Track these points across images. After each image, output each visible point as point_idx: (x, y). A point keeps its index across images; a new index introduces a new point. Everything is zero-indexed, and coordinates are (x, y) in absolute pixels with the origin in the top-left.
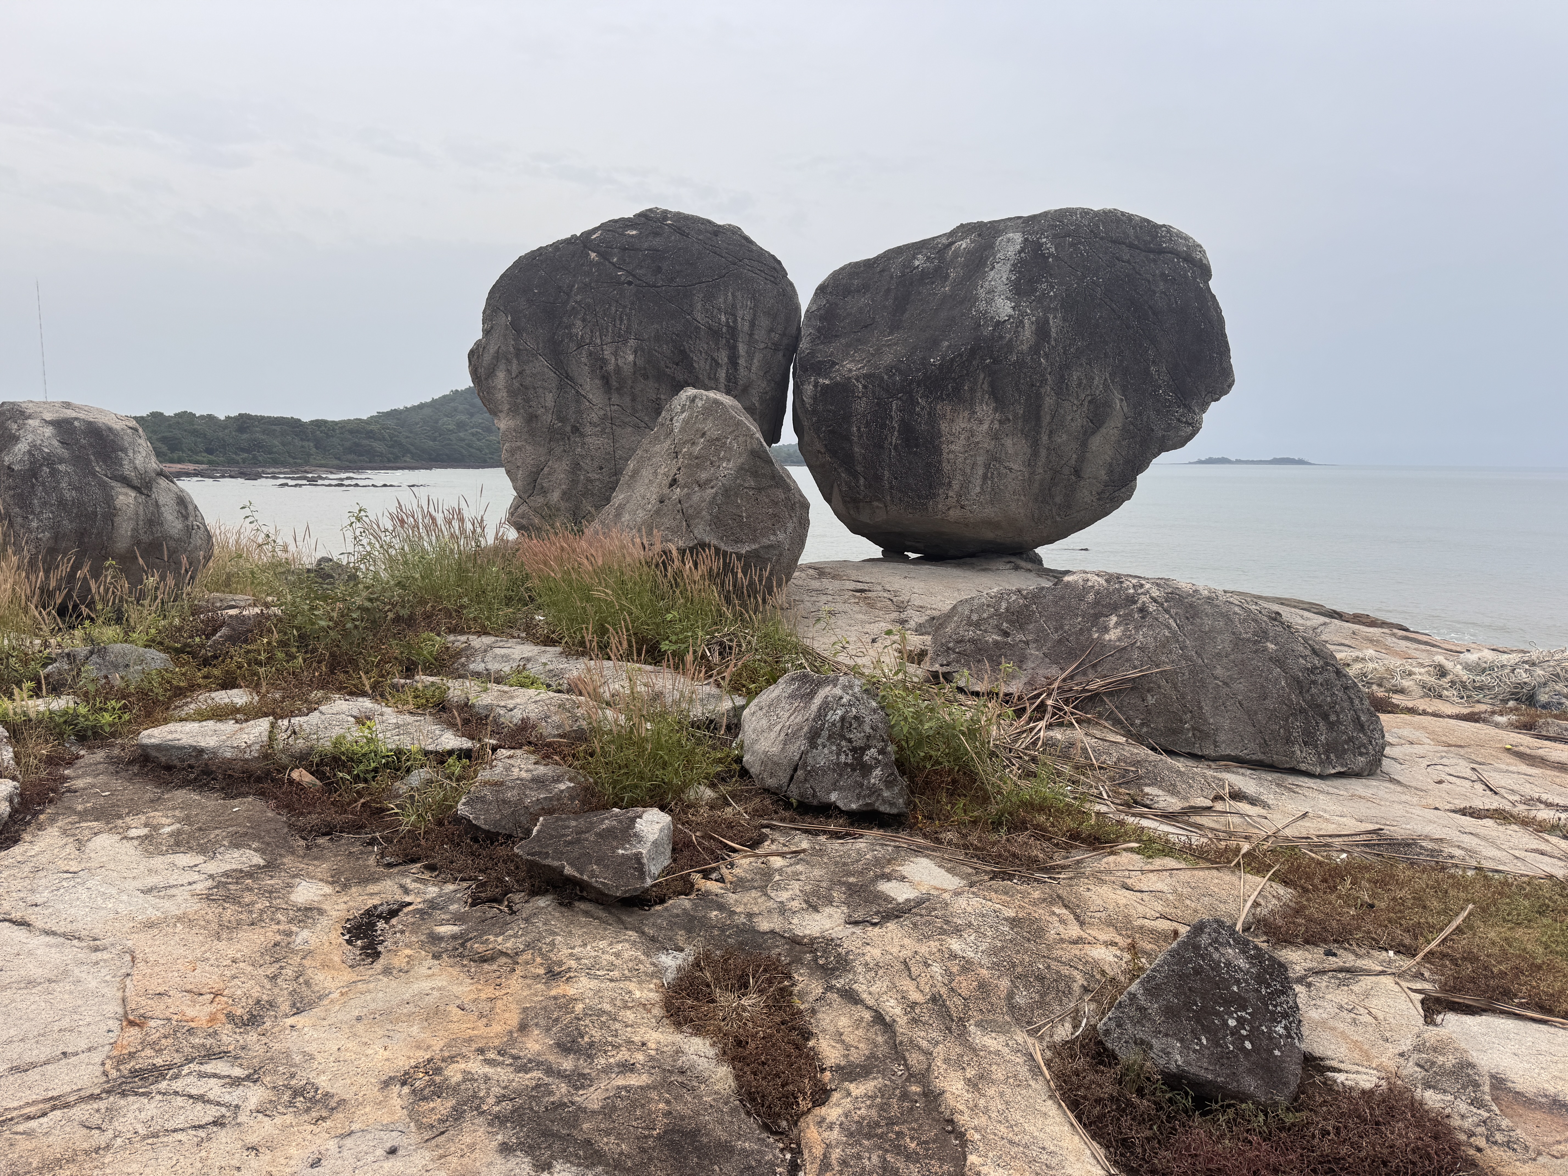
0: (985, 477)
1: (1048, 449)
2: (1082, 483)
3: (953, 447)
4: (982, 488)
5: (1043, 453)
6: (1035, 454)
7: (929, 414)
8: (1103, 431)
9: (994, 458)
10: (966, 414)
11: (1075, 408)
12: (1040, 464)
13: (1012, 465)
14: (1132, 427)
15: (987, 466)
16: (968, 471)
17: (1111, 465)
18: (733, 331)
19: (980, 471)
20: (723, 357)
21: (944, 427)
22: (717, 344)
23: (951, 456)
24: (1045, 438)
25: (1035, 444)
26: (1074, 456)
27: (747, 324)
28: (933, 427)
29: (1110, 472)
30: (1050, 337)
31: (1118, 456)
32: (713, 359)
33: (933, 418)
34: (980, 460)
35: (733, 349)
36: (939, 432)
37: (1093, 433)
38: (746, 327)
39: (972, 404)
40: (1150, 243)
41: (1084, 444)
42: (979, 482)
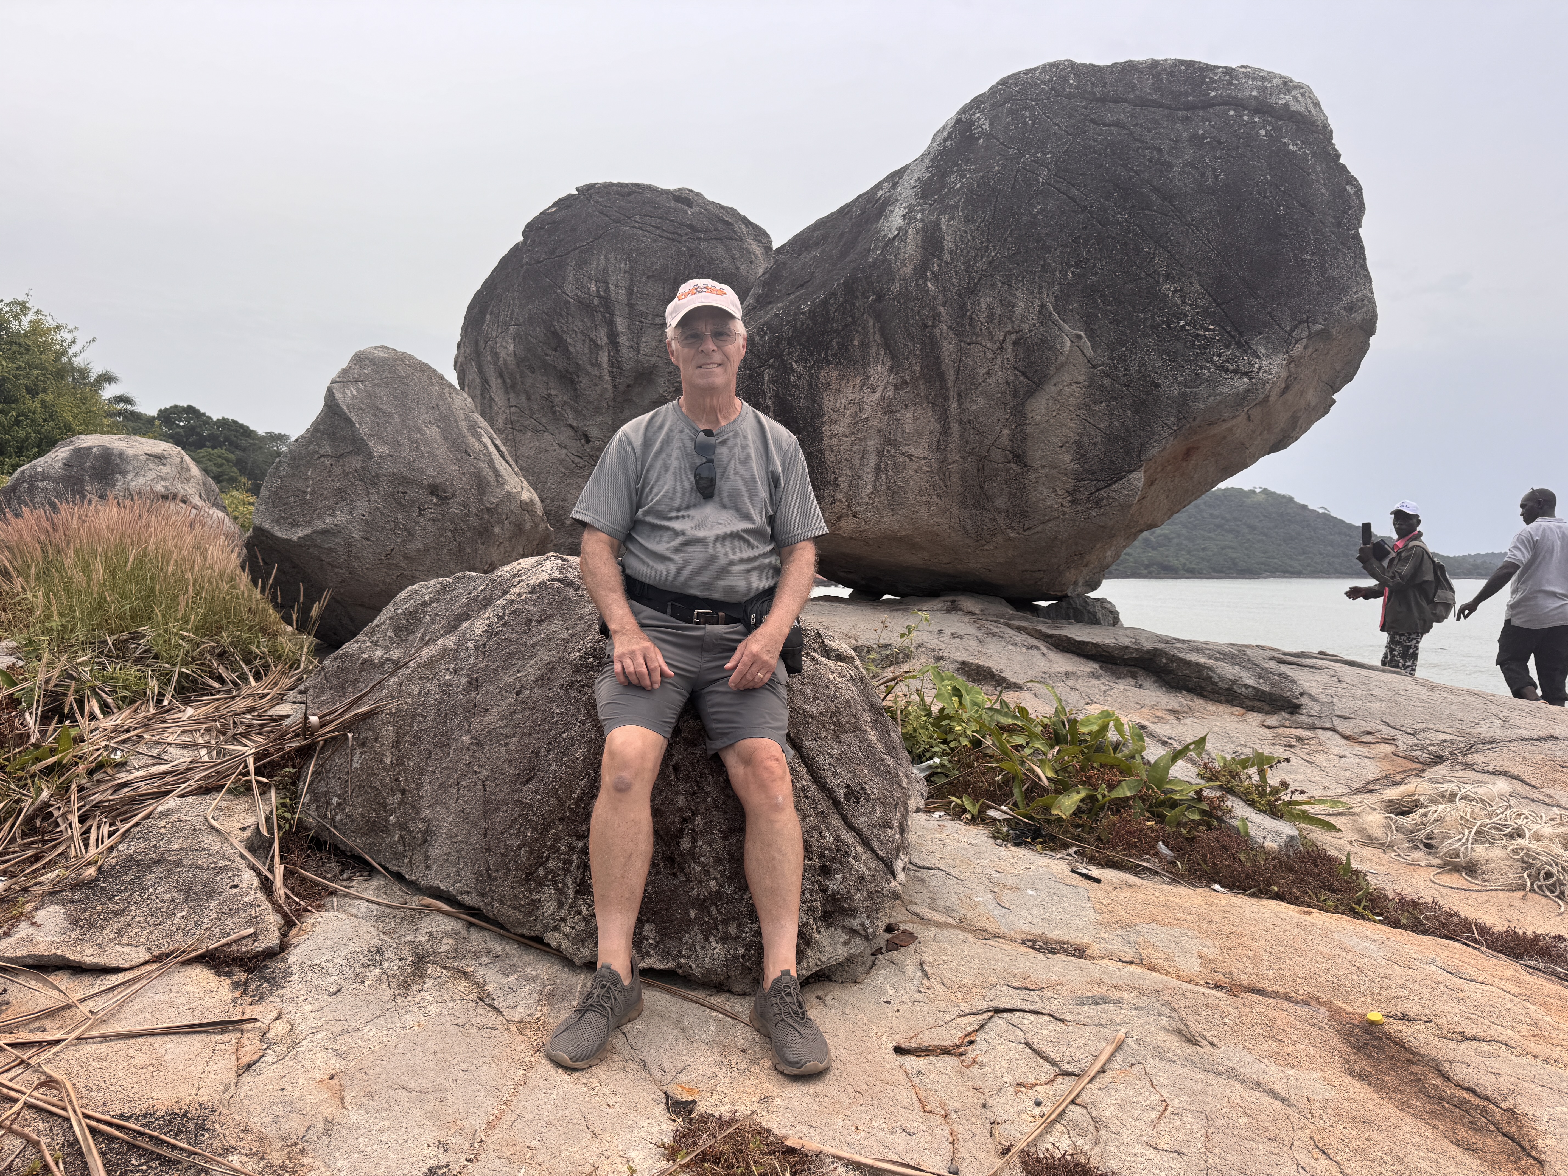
0: (878, 469)
1: (961, 422)
2: (1033, 476)
3: (836, 428)
4: (874, 487)
5: (955, 428)
6: (946, 431)
7: (810, 384)
8: (1051, 389)
9: (889, 441)
10: (858, 381)
11: (990, 355)
12: (952, 446)
13: (912, 451)
14: (1107, 381)
15: (880, 453)
16: (857, 462)
17: (1079, 444)
18: (606, 302)
19: (872, 462)
20: (602, 336)
21: (828, 402)
22: (593, 321)
23: (834, 441)
24: (954, 405)
25: (944, 418)
26: (1006, 432)
27: (623, 292)
28: (814, 402)
29: (1081, 456)
30: (942, 248)
31: (1092, 431)
32: (591, 340)
33: (814, 390)
34: (872, 444)
35: (611, 324)
36: (821, 409)
37: (1031, 393)
38: (622, 296)
39: (865, 366)
40: (1186, 94)
41: (1019, 412)
42: (870, 477)
